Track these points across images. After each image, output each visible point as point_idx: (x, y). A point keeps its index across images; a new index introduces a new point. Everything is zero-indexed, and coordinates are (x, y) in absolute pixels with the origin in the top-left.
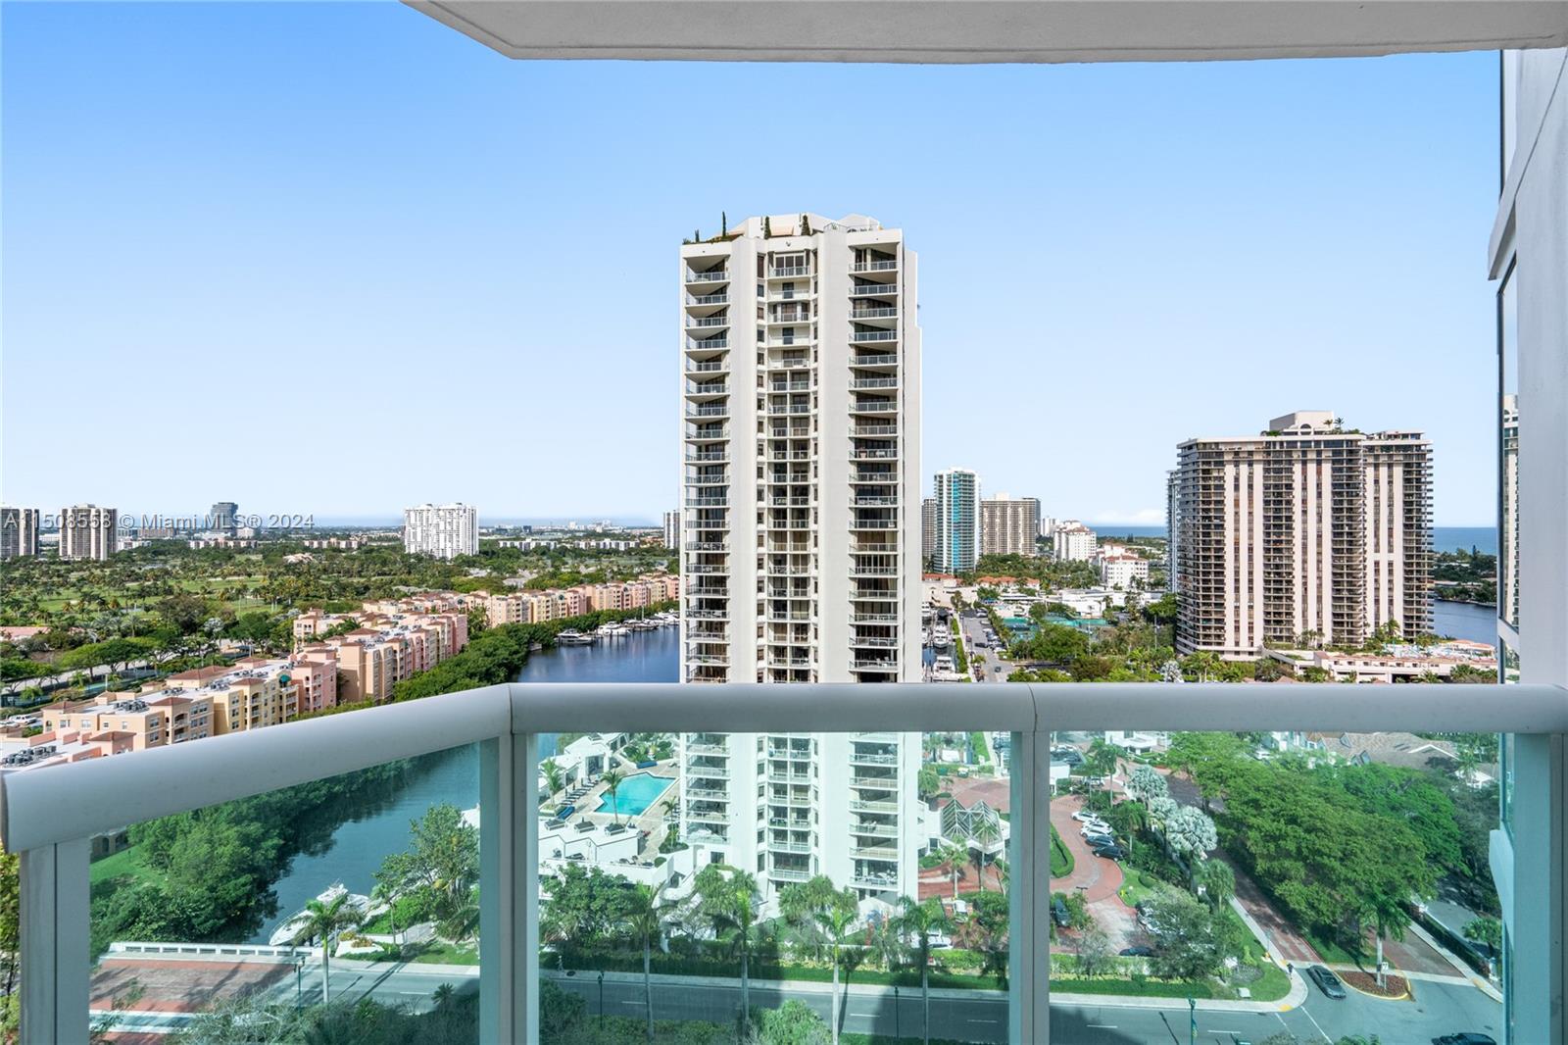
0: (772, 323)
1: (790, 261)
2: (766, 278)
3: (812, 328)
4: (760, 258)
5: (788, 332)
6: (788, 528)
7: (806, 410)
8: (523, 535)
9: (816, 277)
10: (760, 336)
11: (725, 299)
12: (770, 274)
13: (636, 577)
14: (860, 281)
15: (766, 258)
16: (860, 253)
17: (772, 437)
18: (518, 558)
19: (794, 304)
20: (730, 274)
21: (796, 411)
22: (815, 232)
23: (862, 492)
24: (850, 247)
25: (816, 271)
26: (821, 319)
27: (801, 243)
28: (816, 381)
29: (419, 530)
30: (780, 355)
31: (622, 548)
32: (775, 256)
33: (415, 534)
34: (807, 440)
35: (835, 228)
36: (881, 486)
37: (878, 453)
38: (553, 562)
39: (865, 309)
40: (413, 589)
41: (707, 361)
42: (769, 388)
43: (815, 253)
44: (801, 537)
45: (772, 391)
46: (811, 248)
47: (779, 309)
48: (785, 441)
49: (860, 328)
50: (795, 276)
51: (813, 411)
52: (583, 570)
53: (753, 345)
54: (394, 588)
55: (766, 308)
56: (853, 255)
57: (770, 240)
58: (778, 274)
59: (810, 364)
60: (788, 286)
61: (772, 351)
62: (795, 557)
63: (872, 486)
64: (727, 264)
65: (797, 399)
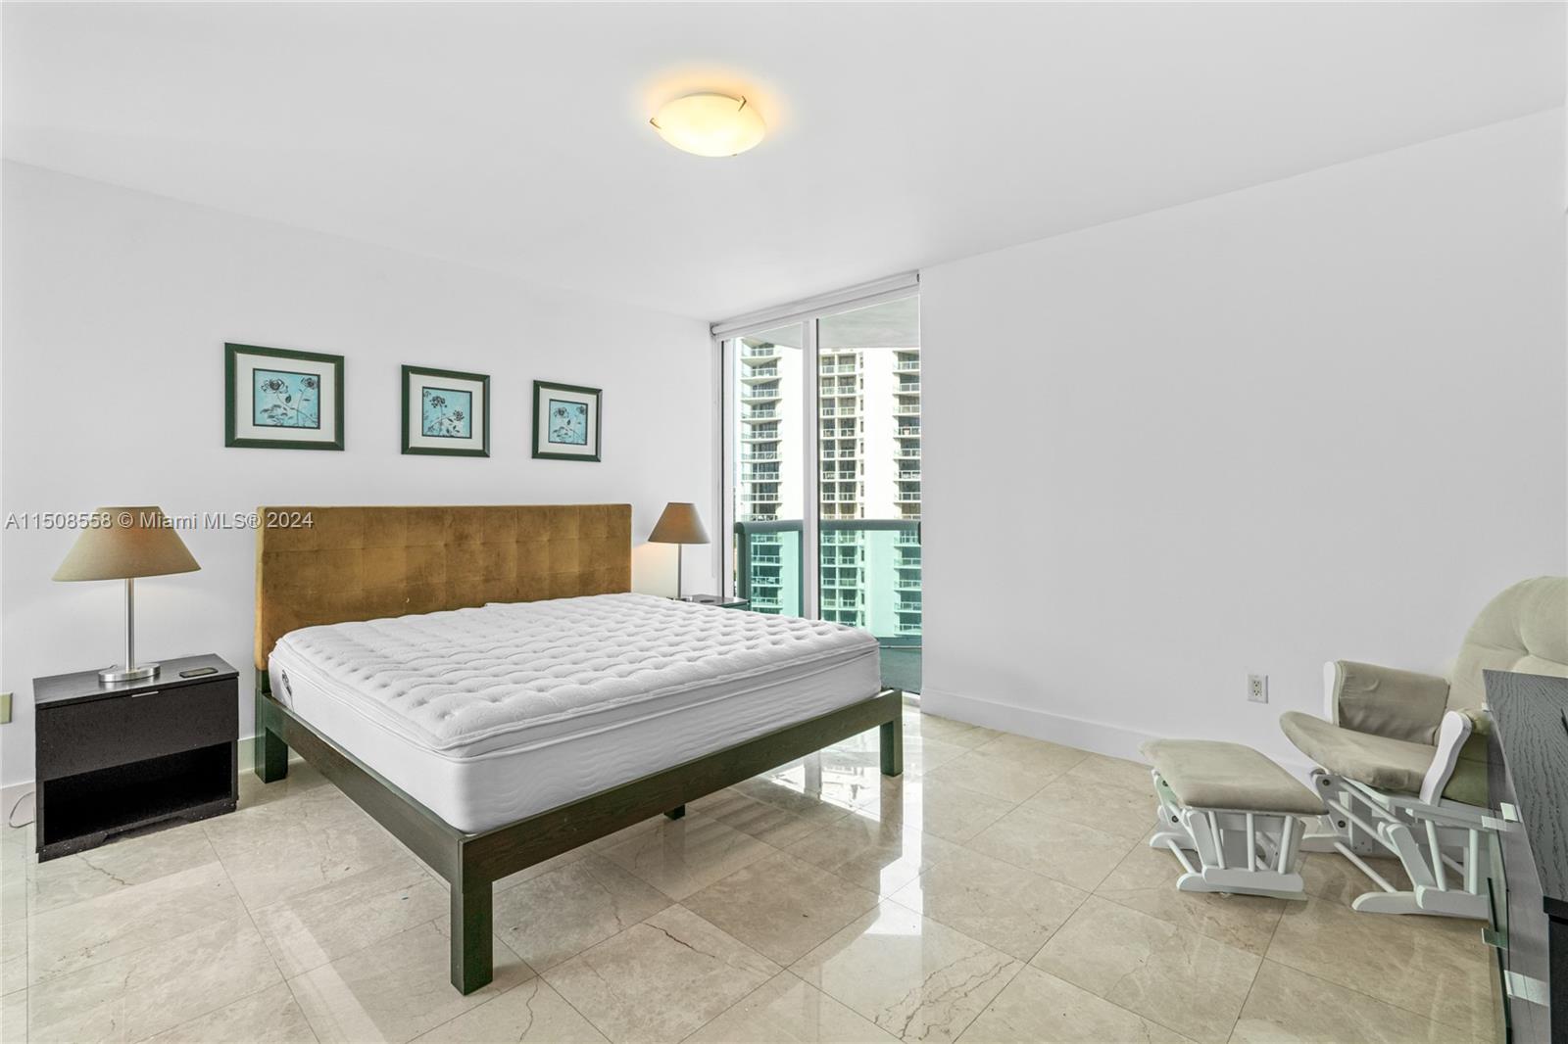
41: (761, 347)
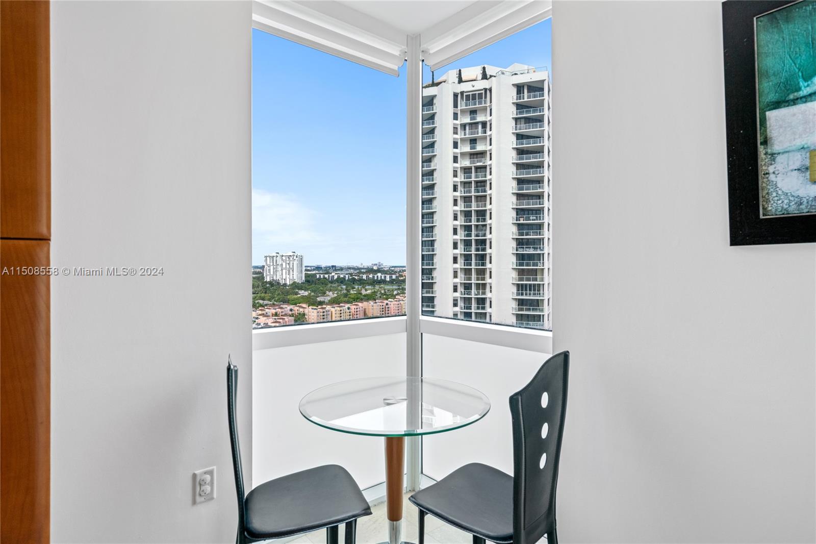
0: (463, 136)
1: (474, 96)
2: (459, 108)
3: (488, 139)
4: (456, 95)
5: (473, 141)
6: (473, 267)
7: (485, 191)
8: (331, 271)
9: (490, 106)
10: (455, 145)
11: (433, 123)
12: (462, 105)
13: (394, 297)
14: (520, 107)
15: (459, 96)
16: (520, 88)
17: (463, 209)
18: (327, 284)
19: (477, 123)
20: (437, 108)
21: (478, 192)
22: (491, 76)
23: (520, 243)
24: (513, 85)
25: (491, 102)
26: (493, 133)
27: (481, 85)
28: (491, 172)
29: (272, 267)
30: (468, 157)
31: (388, 279)
32: (465, 94)
33: (269, 270)
34: (485, 211)
35: (503, 73)
36: (534, 239)
37: (531, 218)
38: (347, 287)
39: (523, 125)
40: (266, 302)
42: (461, 178)
43: (490, 90)
44: (481, 273)
45: (463, 180)
46: (488, 87)
47: (467, 128)
48: (471, 211)
49: (520, 137)
50: (477, 106)
51: (489, 192)
52: (364, 292)
53: (450, 151)
54: (256, 302)
55: (459, 127)
56: (515, 90)
57: (462, 84)
58: (466, 106)
59: (488, 162)
60: (473, 112)
61: (463, 154)
62: (478, 285)
63: (528, 239)
64: (435, 101)
65: (479, 184)
